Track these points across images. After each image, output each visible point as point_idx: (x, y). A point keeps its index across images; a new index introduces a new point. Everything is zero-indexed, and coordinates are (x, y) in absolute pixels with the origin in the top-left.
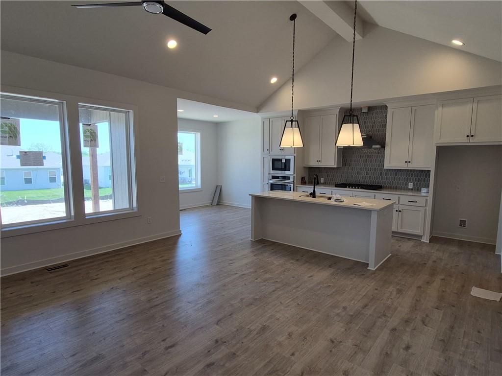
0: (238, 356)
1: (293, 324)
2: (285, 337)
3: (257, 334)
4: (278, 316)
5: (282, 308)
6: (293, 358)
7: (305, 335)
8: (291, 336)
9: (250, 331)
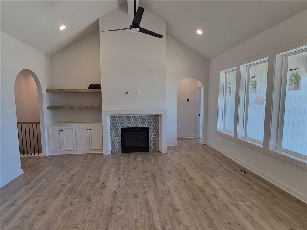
0: (91, 187)
1: (73, 210)
2: (74, 202)
3: (90, 197)
4: (86, 211)
5: (87, 218)
6: (66, 197)
7: (63, 208)
8: (71, 204)
9: (94, 196)
